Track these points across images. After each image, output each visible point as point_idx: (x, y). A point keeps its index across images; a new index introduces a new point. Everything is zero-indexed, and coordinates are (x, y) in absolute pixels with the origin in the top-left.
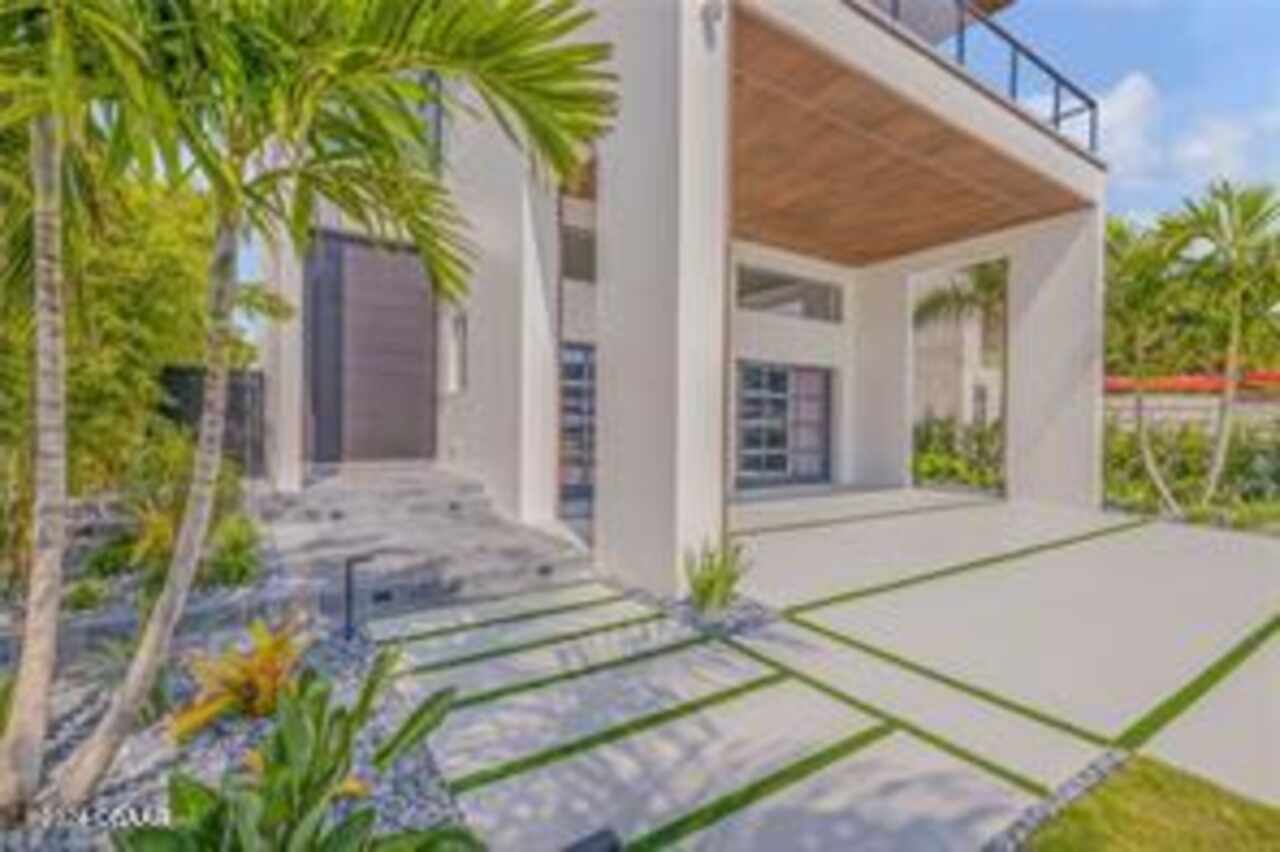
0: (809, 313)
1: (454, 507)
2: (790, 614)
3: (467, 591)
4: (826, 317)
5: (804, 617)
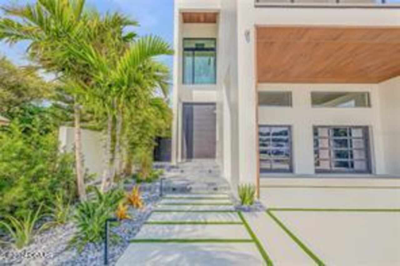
0: (357, 105)
1: (210, 171)
2: (268, 211)
3: (193, 191)
4: (364, 106)
5: (272, 212)
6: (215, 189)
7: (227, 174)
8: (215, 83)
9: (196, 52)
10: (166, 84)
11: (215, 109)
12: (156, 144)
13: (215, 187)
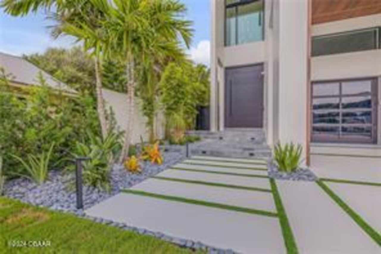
1: (253, 139)
5: (325, 183)
6: (252, 155)
7: (270, 142)
8: (263, 38)
9: (240, 8)
10: (186, 31)
11: (262, 70)
12: (196, 112)
13: (251, 152)
